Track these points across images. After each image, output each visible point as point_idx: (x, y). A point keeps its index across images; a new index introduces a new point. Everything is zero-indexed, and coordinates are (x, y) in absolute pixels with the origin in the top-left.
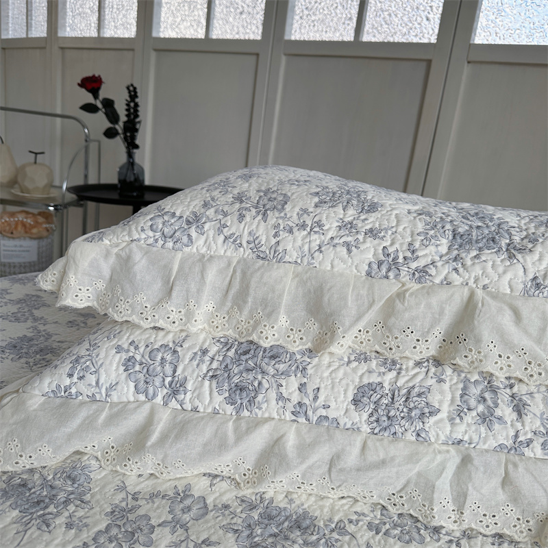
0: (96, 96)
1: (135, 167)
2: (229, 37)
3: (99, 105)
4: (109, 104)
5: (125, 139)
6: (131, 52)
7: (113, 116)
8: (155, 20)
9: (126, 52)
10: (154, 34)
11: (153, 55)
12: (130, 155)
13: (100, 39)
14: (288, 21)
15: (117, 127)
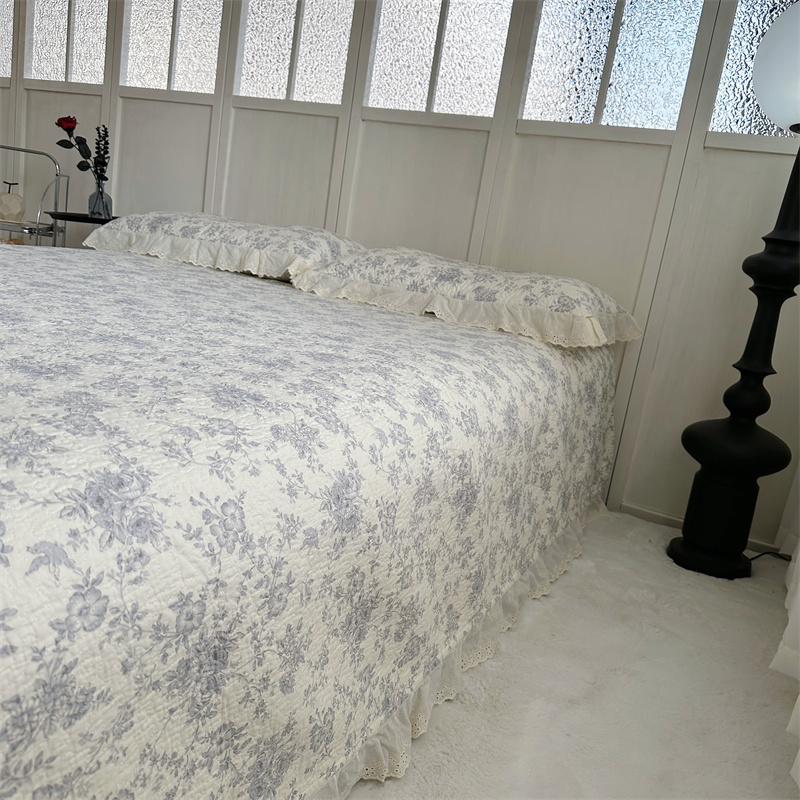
0: (71, 135)
1: (104, 196)
2: (187, 90)
3: (74, 143)
4: (81, 142)
5: (96, 172)
6: (99, 98)
7: (85, 153)
8: (122, 71)
9: (93, 97)
10: (121, 84)
11: (120, 101)
12: (99, 185)
13: (67, 83)
14: (236, 81)
15: (89, 161)
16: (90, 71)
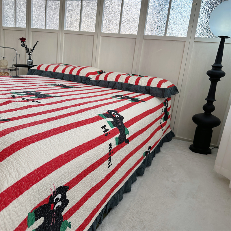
1: (31, 60)
2: (50, 29)
6: (25, 32)
8: (31, 24)
9: (23, 31)
10: (31, 27)
11: (31, 32)
12: (30, 57)
13: (15, 28)
14: (65, 26)
16: (22, 24)
